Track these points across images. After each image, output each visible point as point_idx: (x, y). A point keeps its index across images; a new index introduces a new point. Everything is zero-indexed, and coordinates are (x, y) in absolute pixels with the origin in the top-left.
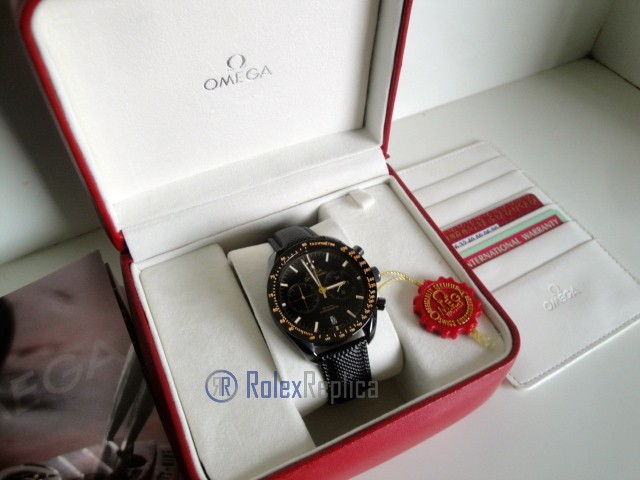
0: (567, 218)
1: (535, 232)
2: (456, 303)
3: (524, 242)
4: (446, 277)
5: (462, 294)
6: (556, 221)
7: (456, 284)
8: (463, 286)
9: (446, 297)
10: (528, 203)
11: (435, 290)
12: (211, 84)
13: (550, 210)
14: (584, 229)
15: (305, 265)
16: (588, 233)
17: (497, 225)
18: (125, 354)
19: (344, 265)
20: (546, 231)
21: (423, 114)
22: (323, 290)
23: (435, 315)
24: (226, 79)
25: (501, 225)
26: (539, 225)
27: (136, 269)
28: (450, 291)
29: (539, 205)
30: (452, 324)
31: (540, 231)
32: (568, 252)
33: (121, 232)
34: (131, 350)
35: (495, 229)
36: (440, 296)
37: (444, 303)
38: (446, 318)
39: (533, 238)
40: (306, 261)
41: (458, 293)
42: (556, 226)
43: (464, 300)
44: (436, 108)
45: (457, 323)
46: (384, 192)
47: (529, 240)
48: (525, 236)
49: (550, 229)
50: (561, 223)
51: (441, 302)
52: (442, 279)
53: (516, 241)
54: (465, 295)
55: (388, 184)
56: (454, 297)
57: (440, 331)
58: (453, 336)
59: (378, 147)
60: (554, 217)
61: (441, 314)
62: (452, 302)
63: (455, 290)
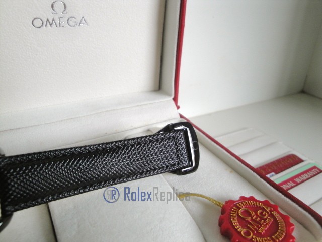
1: (304, 177)
2: (265, 220)
3: (297, 184)
4: (247, 196)
5: (268, 210)
6: (317, 170)
7: (259, 202)
9: (253, 214)
10: (291, 161)
11: (239, 208)
13: (309, 164)
17: (273, 173)
20: (312, 177)
21: (210, 115)
23: (248, 234)
25: (277, 173)
26: (306, 172)
28: (256, 209)
29: (300, 161)
31: (308, 177)
35: (273, 176)
36: (246, 213)
37: (252, 220)
38: (260, 235)
39: (303, 181)
41: (264, 210)
42: (318, 173)
43: (272, 216)
44: (217, 113)
47: (301, 183)
48: (298, 180)
49: (314, 175)
50: (321, 171)
51: (249, 219)
52: (243, 198)
53: (291, 184)
54: (271, 211)
56: (261, 213)
59: (171, 98)
60: (315, 168)
61: (253, 232)
62: (261, 219)
63: (260, 208)
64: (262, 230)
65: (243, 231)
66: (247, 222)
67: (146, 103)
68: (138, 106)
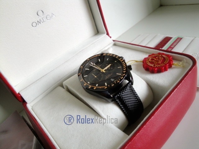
0: (183, 37)
1: (175, 44)
2: (160, 59)
6: (180, 39)
7: (156, 54)
8: (159, 54)
9: (155, 59)
10: (167, 40)
11: (149, 59)
12: (34, 25)
13: (175, 38)
14: (190, 37)
15: (92, 66)
16: (193, 37)
18: (32, 141)
19: (107, 60)
20: (178, 43)
22: (103, 71)
23: (154, 65)
24: (39, 21)
26: (175, 42)
27: (29, 106)
28: (155, 57)
29: (170, 38)
30: (162, 65)
31: (176, 43)
32: (190, 44)
33: (19, 93)
34: (35, 138)
36: (152, 59)
37: (155, 61)
38: (159, 64)
39: (175, 46)
40: (92, 64)
41: (159, 56)
42: (180, 40)
43: (162, 57)
44: (123, 34)
45: (165, 64)
46: (115, 47)
47: (174, 47)
48: (172, 47)
49: (179, 41)
50: (181, 39)
51: (154, 61)
52: (149, 56)
54: (162, 55)
55: (115, 45)
56: (158, 58)
57: (160, 71)
58: (166, 70)
59: (105, 35)
60: (178, 38)
61: (156, 64)
62: (158, 59)
63: (157, 56)
64: (160, 62)
65: (153, 65)
66: (153, 62)
67: (95, 41)
68: (92, 44)
